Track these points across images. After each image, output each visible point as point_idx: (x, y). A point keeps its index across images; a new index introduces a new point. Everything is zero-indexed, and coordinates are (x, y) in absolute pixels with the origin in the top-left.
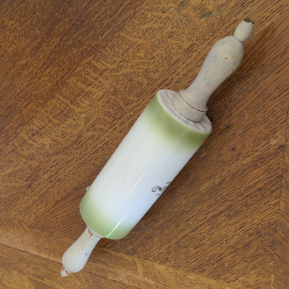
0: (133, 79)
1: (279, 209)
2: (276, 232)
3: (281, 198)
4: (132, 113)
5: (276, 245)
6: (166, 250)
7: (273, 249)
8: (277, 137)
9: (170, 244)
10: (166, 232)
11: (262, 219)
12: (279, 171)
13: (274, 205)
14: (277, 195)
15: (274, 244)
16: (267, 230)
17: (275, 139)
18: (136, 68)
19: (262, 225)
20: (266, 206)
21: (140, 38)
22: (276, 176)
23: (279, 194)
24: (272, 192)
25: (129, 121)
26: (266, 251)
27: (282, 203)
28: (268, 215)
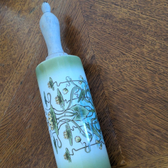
0: (4, 64)
1: (106, 97)
2: (110, 113)
3: (104, 88)
4: (8, 84)
5: (113, 122)
6: (49, 167)
7: (112, 126)
8: (88, 53)
9: (50, 161)
10: (45, 153)
11: (98, 110)
12: (96, 73)
13: (102, 96)
14: (101, 88)
15: (111, 122)
16: (104, 114)
17: (87, 55)
18: (4, 57)
19: (100, 113)
20: (97, 99)
21: (3, 40)
22: (96, 76)
23: (102, 87)
24: (98, 88)
25: (8, 90)
26: (109, 130)
27: (106, 91)
28: (101, 104)
